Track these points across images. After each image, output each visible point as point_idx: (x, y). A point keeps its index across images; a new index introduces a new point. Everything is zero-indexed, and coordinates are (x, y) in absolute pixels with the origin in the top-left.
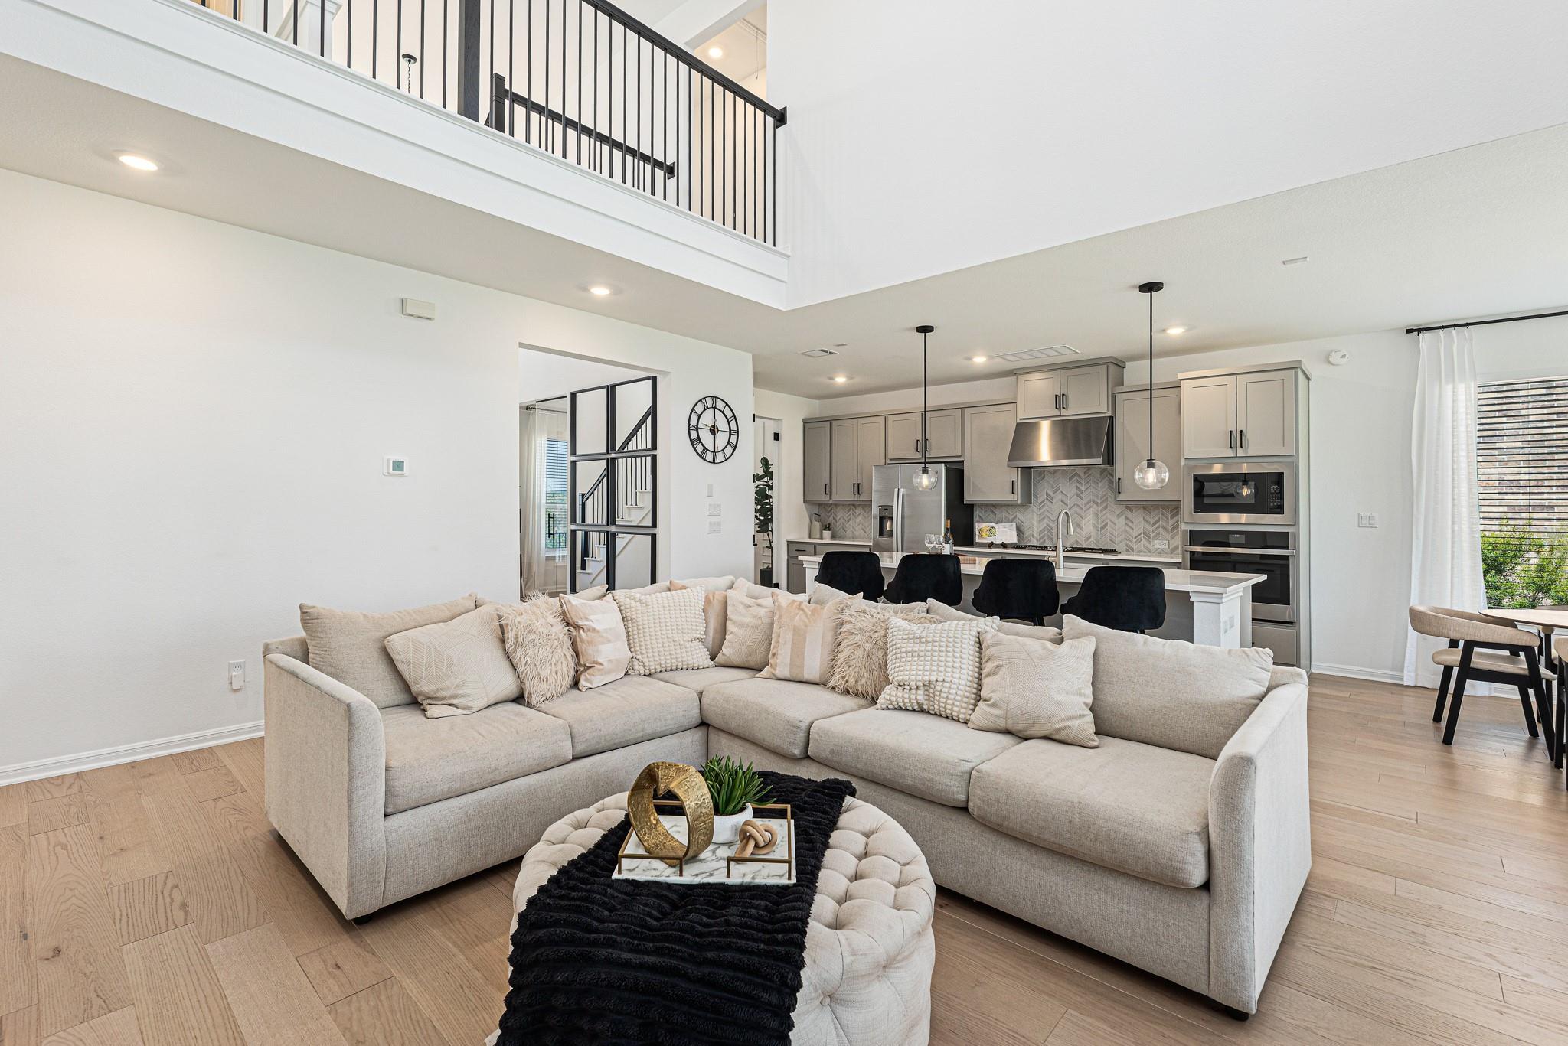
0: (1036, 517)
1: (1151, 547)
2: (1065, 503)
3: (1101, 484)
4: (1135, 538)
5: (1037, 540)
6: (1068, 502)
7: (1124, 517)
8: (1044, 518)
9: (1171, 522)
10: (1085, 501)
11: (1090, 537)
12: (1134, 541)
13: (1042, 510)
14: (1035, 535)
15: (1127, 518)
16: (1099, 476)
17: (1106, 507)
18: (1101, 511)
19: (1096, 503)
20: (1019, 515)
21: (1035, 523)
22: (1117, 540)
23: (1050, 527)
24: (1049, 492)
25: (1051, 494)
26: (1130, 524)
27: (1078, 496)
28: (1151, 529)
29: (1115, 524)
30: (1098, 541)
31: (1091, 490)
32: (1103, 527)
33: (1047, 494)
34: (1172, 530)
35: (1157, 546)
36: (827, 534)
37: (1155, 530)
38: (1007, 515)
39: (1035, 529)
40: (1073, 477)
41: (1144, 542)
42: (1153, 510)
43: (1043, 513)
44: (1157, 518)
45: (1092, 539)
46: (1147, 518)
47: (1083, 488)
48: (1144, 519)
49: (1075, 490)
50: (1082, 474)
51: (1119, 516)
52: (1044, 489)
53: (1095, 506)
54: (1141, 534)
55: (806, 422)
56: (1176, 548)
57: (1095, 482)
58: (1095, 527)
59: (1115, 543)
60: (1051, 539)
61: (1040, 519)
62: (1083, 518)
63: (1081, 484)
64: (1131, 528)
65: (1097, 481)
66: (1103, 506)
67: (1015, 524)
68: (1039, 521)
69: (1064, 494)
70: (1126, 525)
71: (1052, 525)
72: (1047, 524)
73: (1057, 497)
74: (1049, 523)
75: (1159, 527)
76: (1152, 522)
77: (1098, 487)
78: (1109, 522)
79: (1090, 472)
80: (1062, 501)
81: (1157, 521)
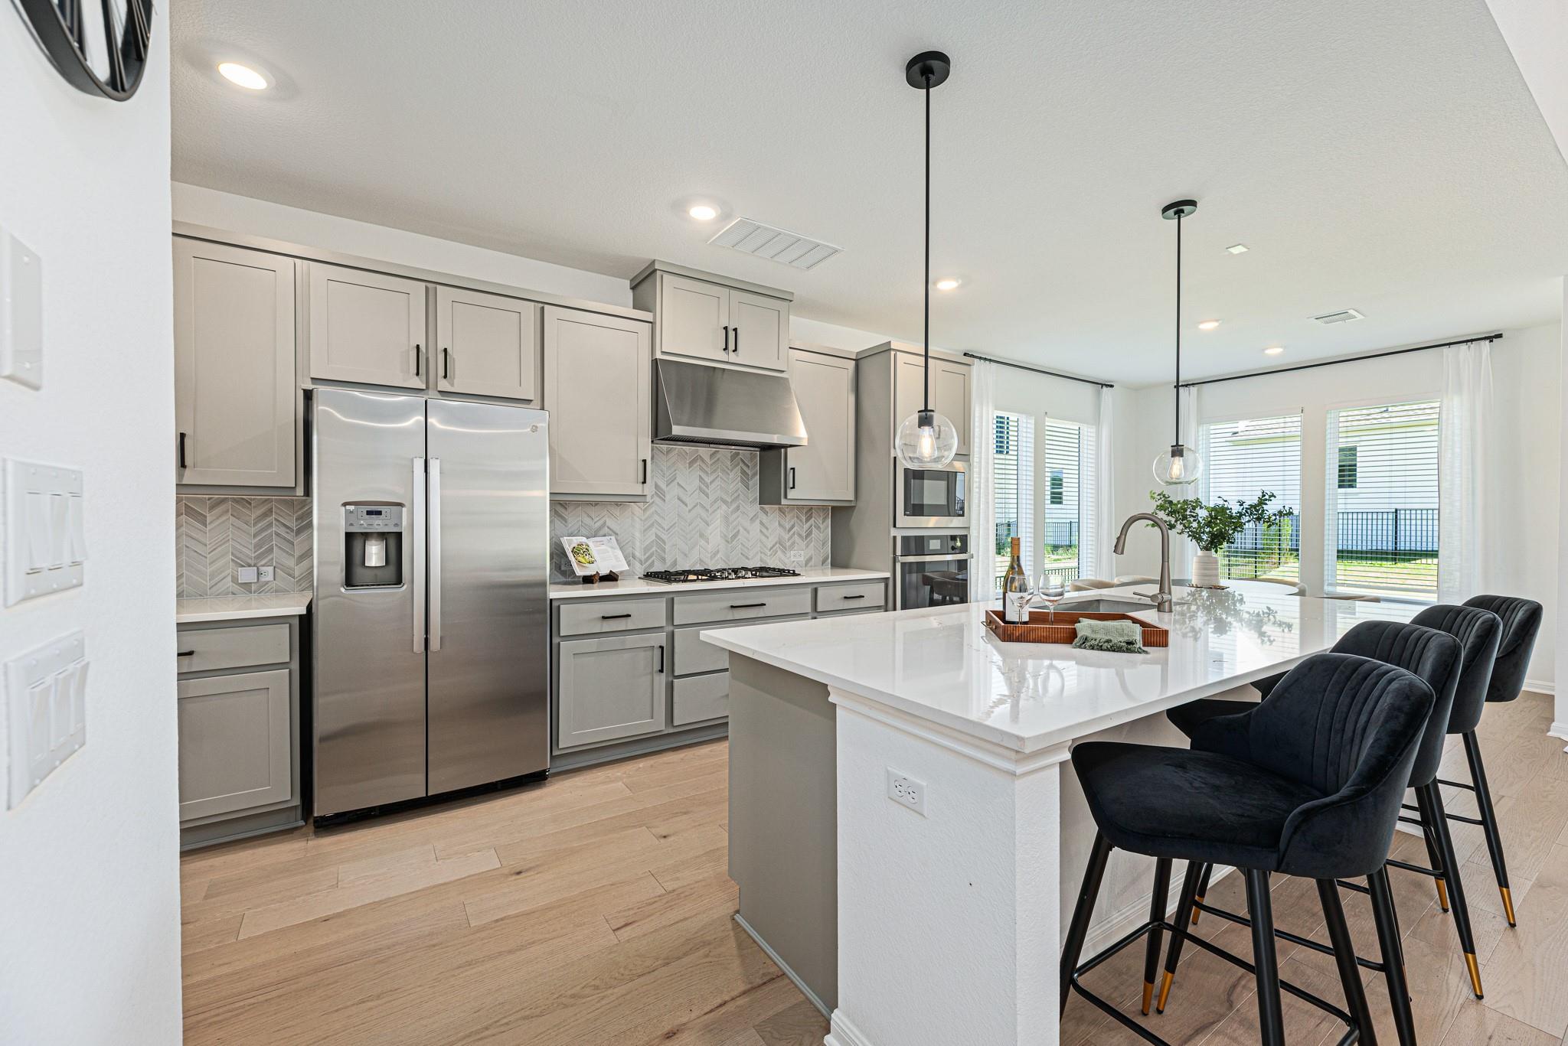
1: (786, 561)
2: (683, 502)
3: (732, 475)
4: (771, 548)
5: (642, 562)
6: (688, 501)
7: (758, 521)
8: (652, 525)
9: (806, 526)
10: (712, 498)
11: (718, 552)
12: (769, 553)
13: (648, 513)
14: (637, 554)
15: (761, 523)
16: (729, 463)
17: (738, 508)
18: (733, 512)
19: (725, 502)
21: (637, 535)
22: (751, 555)
23: (661, 539)
24: (660, 483)
25: (663, 486)
26: (764, 530)
27: (700, 489)
28: (787, 537)
29: (748, 532)
30: (727, 556)
31: (717, 482)
32: (735, 536)
33: (656, 486)
34: (807, 537)
35: (796, 558)
37: (791, 537)
38: (587, 520)
39: (638, 544)
41: (779, 552)
43: (651, 517)
44: (792, 523)
45: (719, 556)
46: (783, 522)
47: (708, 480)
48: (780, 525)
49: (697, 482)
50: (707, 458)
51: (752, 520)
53: (724, 507)
54: (776, 543)
56: (811, 558)
57: (723, 471)
58: (725, 537)
59: (748, 559)
60: (663, 560)
61: (646, 527)
62: (708, 525)
63: (707, 473)
64: (766, 536)
65: (727, 470)
66: (734, 506)
67: (613, 538)
68: (645, 531)
69: (682, 487)
70: (761, 531)
71: (664, 537)
72: (657, 536)
73: (672, 492)
74: (659, 534)
75: (794, 534)
76: (788, 527)
77: (728, 479)
78: (741, 530)
79: (718, 456)
80: (679, 499)
81: (793, 527)
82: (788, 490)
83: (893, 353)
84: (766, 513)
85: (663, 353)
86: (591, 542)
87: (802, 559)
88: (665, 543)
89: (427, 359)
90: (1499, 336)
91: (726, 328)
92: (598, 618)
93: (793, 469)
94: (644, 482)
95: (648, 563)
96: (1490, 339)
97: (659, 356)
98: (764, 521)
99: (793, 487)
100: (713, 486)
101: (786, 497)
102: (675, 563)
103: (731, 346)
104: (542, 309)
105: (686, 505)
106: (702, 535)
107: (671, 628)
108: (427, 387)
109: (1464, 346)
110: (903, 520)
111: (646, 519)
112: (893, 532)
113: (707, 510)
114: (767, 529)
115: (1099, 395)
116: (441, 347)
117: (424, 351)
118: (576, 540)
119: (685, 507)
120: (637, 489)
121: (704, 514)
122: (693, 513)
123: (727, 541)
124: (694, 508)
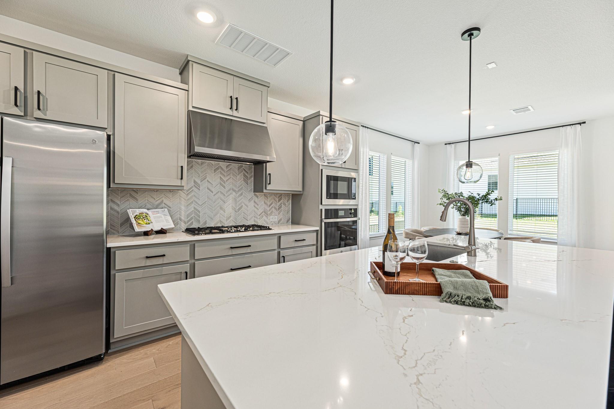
1: (268, 221)
2: (210, 190)
3: (238, 177)
4: (259, 215)
5: (185, 223)
6: (213, 190)
7: (253, 201)
8: (192, 202)
9: (278, 204)
10: (227, 189)
11: (230, 217)
12: (259, 217)
13: (190, 196)
14: (183, 218)
15: (255, 202)
16: (237, 170)
17: (242, 194)
18: (239, 196)
19: (234, 191)
20: (165, 201)
21: (183, 208)
22: (249, 218)
23: (197, 210)
24: (197, 180)
25: (199, 182)
26: (256, 206)
27: (221, 184)
28: (268, 209)
29: (248, 207)
30: (236, 219)
31: (231, 180)
32: (240, 208)
33: (195, 182)
34: (279, 209)
35: (271, 220)
37: (271, 209)
38: (152, 200)
39: (183, 213)
40: (217, 169)
41: (264, 217)
42: (270, 197)
43: (191, 198)
44: (271, 202)
45: (231, 218)
46: (266, 201)
47: (225, 179)
48: (264, 202)
49: (219, 180)
50: (225, 169)
51: (250, 200)
52: (192, 177)
53: (234, 193)
54: (263, 212)
56: (281, 220)
57: (234, 175)
58: (234, 209)
59: (248, 220)
60: (199, 221)
61: (188, 203)
62: (225, 203)
63: (224, 176)
64: (257, 208)
65: (236, 175)
66: (240, 193)
67: (166, 210)
68: (187, 205)
69: (210, 183)
70: (254, 206)
71: (200, 209)
72: (194, 208)
73: (204, 185)
74: (196, 207)
75: (272, 207)
76: (269, 204)
77: (237, 179)
78: (243, 204)
79: (231, 167)
80: (208, 189)
81: (272, 204)
82: (267, 185)
83: (321, 117)
84: (257, 197)
85: (193, 107)
86: (150, 212)
87: (276, 220)
88: (199, 212)
89: (25, 98)
90: (584, 123)
91: (231, 97)
92: (143, 258)
93: (270, 174)
94: (182, 179)
96: (580, 124)
97: (191, 108)
98: (256, 201)
99: (270, 184)
100: (227, 183)
101: (266, 189)
102: (205, 223)
103: (234, 107)
104: (114, 75)
105: (213, 193)
106: (221, 208)
107: (193, 261)
108: (26, 114)
109: (569, 127)
110: (325, 201)
111: (188, 200)
112: (321, 207)
113: (224, 195)
114: (258, 205)
115: (413, 146)
116: (35, 90)
117: (23, 91)
118: (138, 211)
119: (211, 193)
120: (178, 183)
121: (222, 197)
122: (216, 196)
123: (235, 211)
124: (217, 193)
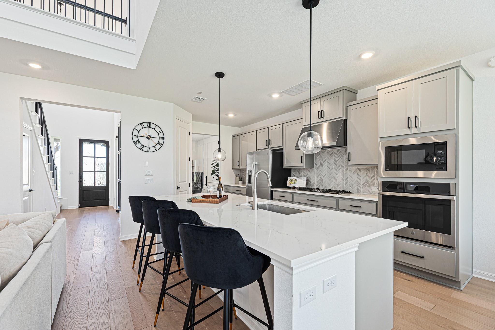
0: (316, 174)
1: (370, 190)
4: (363, 184)
6: (330, 167)
7: (356, 173)
8: (320, 174)
10: (338, 166)
11: (340, 184)
12: (362, 187)
13: (319, 171)
15: (358, 174)
16: (344, 152)
19: (342, 166)
20: (307, 173)
21: (316, 177)
24: (321, 162)
25: (323, 163)
27: (334, 163)
28: (370, 180)
29: (352, 178)
30: (344, 186)
31: (340, 160)
32: (346, 179)
33: (321, 163)
35: (373, 190)
36: (240, 182)
37: (373, 181)
38: (302, 173)
40: (332, 153)
41: (367, 187)
42: (372, 170)
43: (319, 172)
44: (373, 174)
45: (341, 185)
46: (368, 174)
47: (336, 159)
48: (367, 175)
49: (333, 160)
50: (336, 152)
51: (354, 173)
52: (319, 160)
53: (342, 168)
54: (365, 183)
55: (233, 136)
57: (342, 156)
58: (342, 179)
59: (352, 188)
61: (318, 175)
62: (336, 175)
63: (336, 157)
64: (360, 179)
65: (344, 155)
67: (306, 178)
68: (318, 176)
69: (328, 162)
70: (358, 177)
71: (323, 178)
73: (325, 164)
74: (321, 177)
75: (374, 179)
76: (371, 176)
77: (344, 158)
78: (349, 176)
79: (340, 151)
80: (327, 166)
81: (374, 176)
84: (360, 170)
86: (297, 179)
87: (377, 190)
88: (323, 180)
95: (318, 186)
100: (338, 162)
102: (326, 187)
105: (330, 168)
106: (334, 178)
111: (318, 173)
112: (379, 179)
113: (336, 170)
114: (361, 177)
118: (291, 178)
119: (329, 169)
121: (335, 171)
122: (331, 171)
123: (343, 181)
124: (332, 169)
